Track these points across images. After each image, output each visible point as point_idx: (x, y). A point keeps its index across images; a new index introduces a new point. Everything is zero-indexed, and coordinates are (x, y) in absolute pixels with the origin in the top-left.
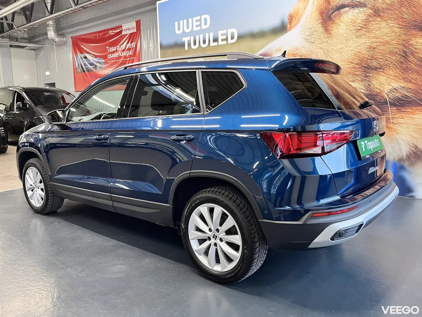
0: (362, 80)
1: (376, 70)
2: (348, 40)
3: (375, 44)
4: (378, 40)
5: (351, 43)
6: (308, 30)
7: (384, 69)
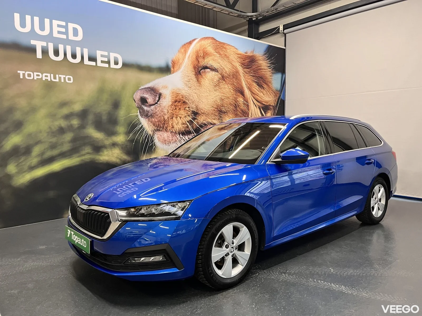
0: (219, 119)
1: (225, 114)
2: (210, 91)
3: (223, 97)
4: (224, 95)
5: (212, 94)
6: (186, 77)
7: (227, 113)
